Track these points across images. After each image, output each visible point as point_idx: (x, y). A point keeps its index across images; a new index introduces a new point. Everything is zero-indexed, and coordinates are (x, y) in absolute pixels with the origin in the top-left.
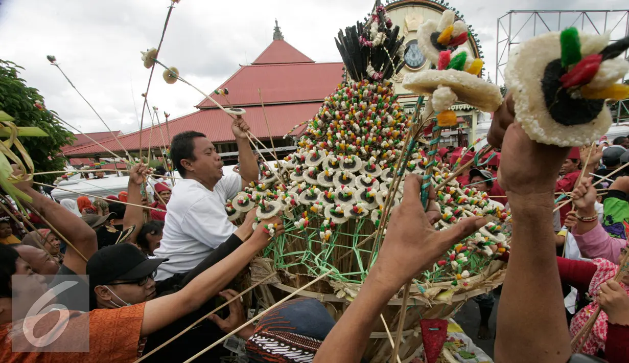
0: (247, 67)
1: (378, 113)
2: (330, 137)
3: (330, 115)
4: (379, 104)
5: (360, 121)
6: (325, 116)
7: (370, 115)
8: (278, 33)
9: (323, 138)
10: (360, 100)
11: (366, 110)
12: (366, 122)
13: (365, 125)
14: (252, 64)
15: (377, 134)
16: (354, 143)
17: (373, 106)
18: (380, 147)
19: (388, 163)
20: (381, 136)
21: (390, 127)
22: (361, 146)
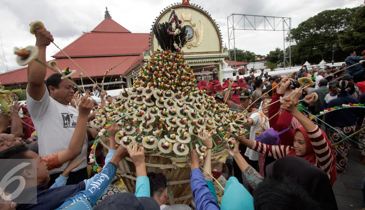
0: (88, 33)
1: (178, 68)
2: (155, 80)
3: (153, 68)
4: (178, 63)
5: (170, 72)
6: (151, 69)
7: (174, 69)
8: (107, 14)
9: (151, 80)
10: (169, 61)
11: (173, 66)
12: (173, 72)
13: (173, 74)
14: (91, 32)
15: (179, 78)
16: (168, 83)
17: (176, 64)
18: (181, 86)
19: (185, 93)
20: (181, 80)
21: (185, 75)
22: (172, 85)
